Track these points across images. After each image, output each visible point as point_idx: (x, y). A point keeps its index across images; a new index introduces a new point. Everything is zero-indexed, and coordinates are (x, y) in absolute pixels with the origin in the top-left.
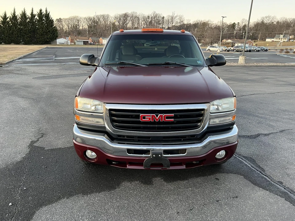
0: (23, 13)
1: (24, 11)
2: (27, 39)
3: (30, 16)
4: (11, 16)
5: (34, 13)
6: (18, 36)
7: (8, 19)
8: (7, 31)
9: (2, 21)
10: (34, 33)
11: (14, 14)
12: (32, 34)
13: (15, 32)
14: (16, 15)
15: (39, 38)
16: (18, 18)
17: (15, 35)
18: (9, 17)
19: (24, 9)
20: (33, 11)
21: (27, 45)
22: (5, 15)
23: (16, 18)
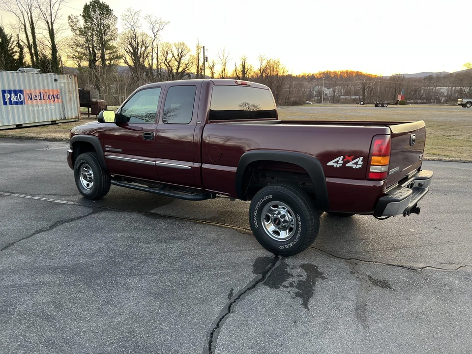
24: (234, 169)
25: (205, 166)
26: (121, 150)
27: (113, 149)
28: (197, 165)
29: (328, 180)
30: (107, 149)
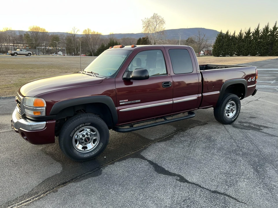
0: (266, 27)
1: (268, 25)
2: (263, 51)
3: (272, 29)
4: (254, 31)
5: (277, 26)
6: (255, 49)
7: (251, 34)
8: (247, 45)
9: (245, 36)
10: (272, 45)
11: (258, 29)
12: (269, 46)
13: (254, 45)
14: (259, 30)
15: (276, 50)
16: (260, 33)
17: (253, 47)
18: (252, 33)
19: (268, 24)
20: (276, 24)
21: (262, 56)
22: (249, 31)
23: (259, 32)
24: (218, 92)
25: (205, 94)
26: (139, 101)
27: (129, 102)
28: (200, 95)
29: (248, 87)
30: (121, 104)
